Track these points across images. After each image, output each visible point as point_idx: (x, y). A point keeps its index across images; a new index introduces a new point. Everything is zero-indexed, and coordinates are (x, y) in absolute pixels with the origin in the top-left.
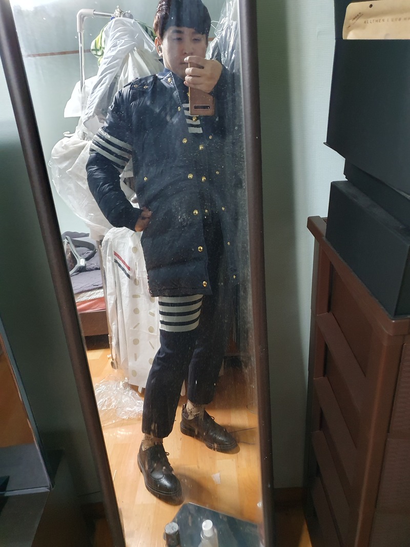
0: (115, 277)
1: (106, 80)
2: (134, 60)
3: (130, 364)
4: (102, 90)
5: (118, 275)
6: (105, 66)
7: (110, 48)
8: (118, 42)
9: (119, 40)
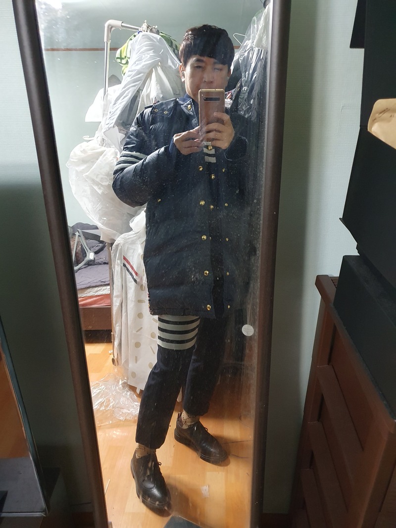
0: (122, 281)
1: (129, 93)
2: (158, 76)
3: (130, 365)
4: (124, 103)
5: (126, 279)
6: (129, 79)
7: (136, 62)
8: (143, 56)
9: (144, 55)
